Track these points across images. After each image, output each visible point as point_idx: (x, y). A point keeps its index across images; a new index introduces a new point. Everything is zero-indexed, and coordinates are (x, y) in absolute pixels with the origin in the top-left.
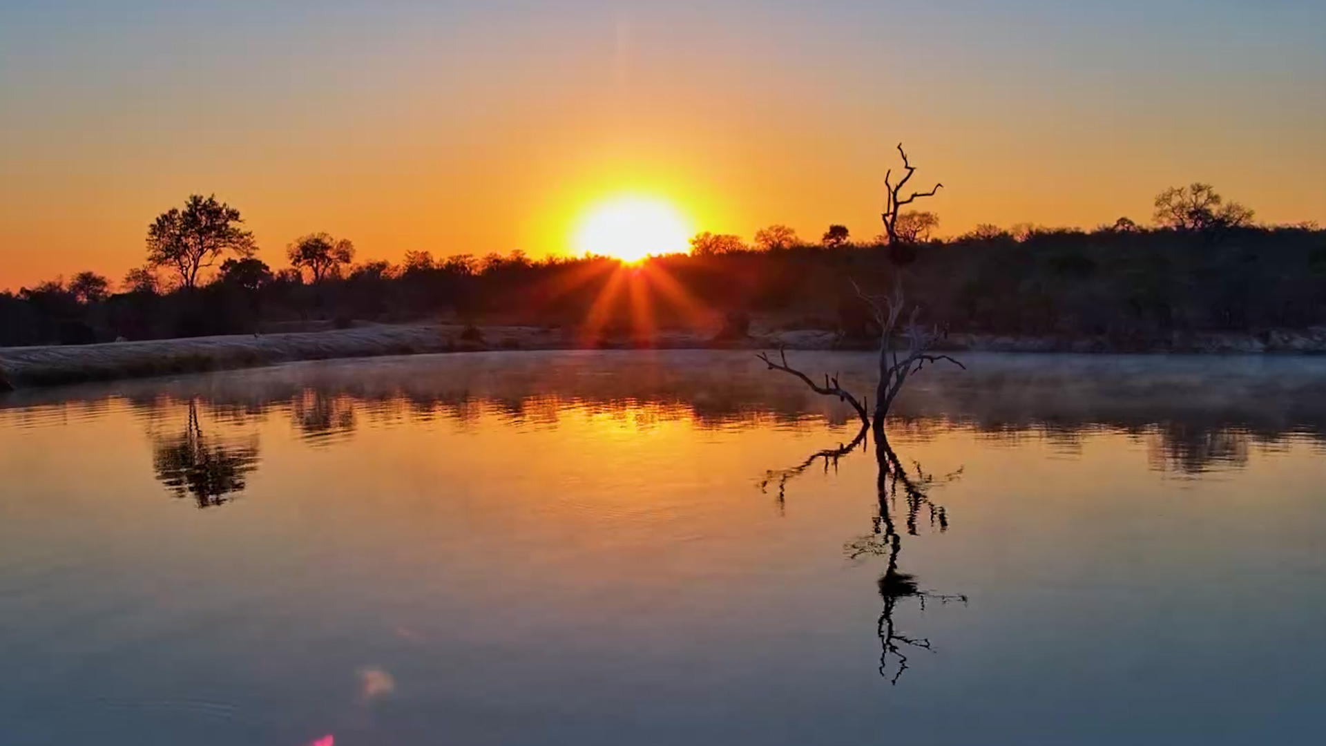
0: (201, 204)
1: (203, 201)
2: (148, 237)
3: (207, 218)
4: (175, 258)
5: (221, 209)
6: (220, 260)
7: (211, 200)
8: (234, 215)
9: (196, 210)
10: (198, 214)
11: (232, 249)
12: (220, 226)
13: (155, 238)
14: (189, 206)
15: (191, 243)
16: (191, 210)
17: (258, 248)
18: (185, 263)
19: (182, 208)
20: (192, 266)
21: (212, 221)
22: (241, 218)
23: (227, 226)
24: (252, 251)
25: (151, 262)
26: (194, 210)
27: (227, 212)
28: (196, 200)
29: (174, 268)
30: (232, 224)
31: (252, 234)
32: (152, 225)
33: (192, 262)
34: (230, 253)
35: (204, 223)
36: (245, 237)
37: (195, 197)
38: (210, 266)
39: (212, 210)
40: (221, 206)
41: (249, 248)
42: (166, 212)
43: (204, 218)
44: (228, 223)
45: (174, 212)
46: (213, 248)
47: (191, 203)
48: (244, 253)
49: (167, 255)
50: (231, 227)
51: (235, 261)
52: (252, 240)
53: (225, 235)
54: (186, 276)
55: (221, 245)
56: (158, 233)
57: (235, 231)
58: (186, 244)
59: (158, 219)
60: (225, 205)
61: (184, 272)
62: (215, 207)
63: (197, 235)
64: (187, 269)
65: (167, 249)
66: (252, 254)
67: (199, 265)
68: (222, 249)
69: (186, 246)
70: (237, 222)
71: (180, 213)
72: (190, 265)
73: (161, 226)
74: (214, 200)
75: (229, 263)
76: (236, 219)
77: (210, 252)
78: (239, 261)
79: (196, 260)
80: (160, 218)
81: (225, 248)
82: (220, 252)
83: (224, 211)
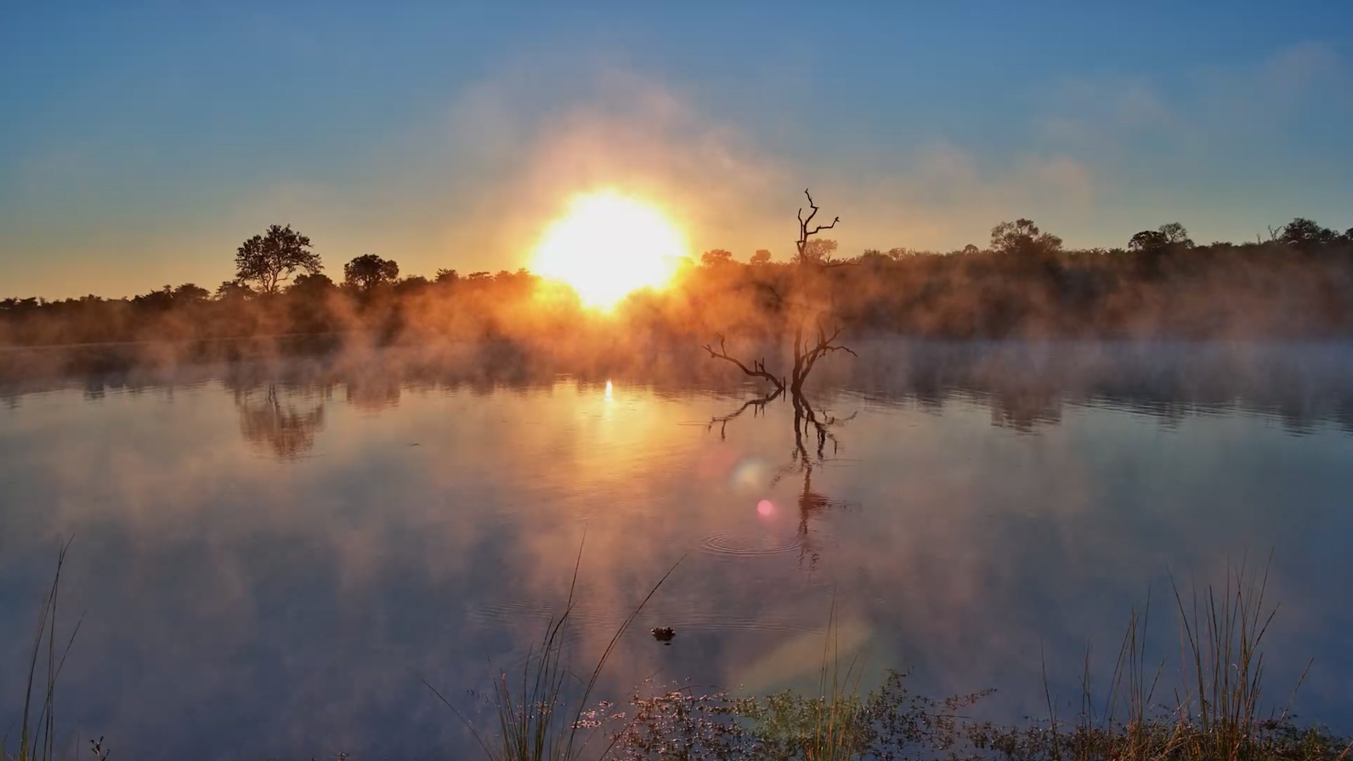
0: (280, 232)
1: (281, 229)
2: (237, 257)
3: (284, 243)
4: (259, 274)
5: (295, 236)
6: (294, 276)
7: (287, 229)
8: (305, 241)
9: (276, 237)
10: (277, 240)
11: (303, 267)
12: (294, 249)
13: (243, 258)
14: (270, 233)
15: (271, 262)
16: (271, 237)
17: (323, 267)
18: (267, 277)
19: (264, 235)
20: (272, 281)
21: (288, 245)
22: (310, 243)
23: (299, 250)
24: (319, 269)
25: (239, 278)
26: (273, 237)
27: (300, 239)
28: (275, 229)
29: (258, 281)
30: (303, 248)
31: (320, 256)
32: (239, 249)
33: (272, 276)
34: (301, 270)
35: (281, 247)
36: (314, 258)
37: (275, 226)
38: (286, 280)
39: (288, 237)
40: (295, 234)
41: (316, 267)
42: (252, 238)
43: (281, 243)
44: (300, 247)
45: (257, 238)
46: (287, 265)
47: (271, 231)
48: (312, 270)
49: (252, 271)
50: (302, 250)
51: (306, 276)
52: (319, 261)
53: (300, 257)
54: (267, 287)
55: (295, 263)
56: (245, 254)
57: (306, 254)
58: (267, 263)
59: (245, 244)
60: (298, 233)
61: (266, 284)
62: (290, 234)
63: (276, 256)
64: (268, 282)
65: (253, 266)
66: (318, 272)
67: (277, 279)
68: (295, 266)
69: (267, 265)
70: (307, 246)
71: (263, 239)
72: (271, 278)
73: (248, 249)
74: (290, 229)
75: (301, 278)
76: (307, 244)
77: (286, 269)
78: (308, 276)
79: (275, 275)
80: (247, 243)
81: (299, 266)
82: (294, 270)
83: (297, 238)
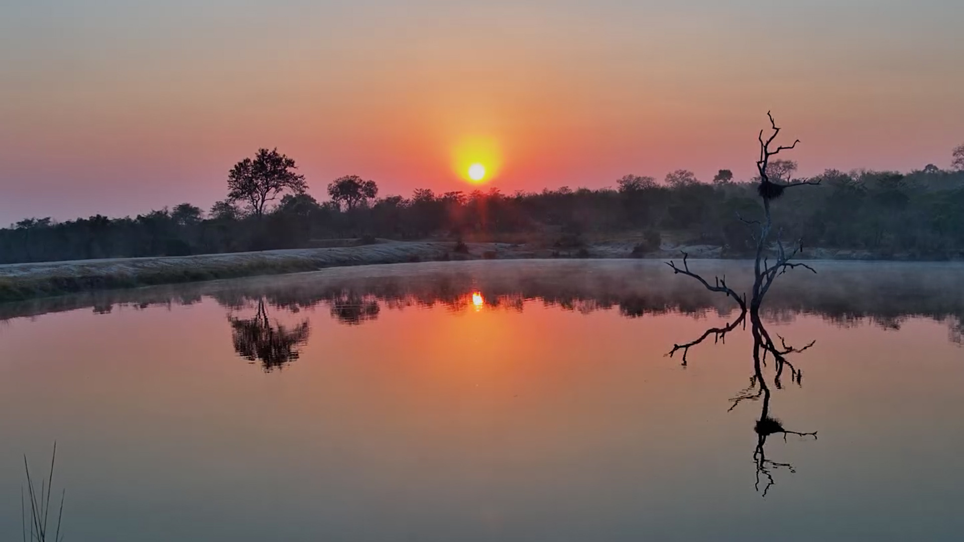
0: (267, 155)
1: (269, 153)
2: (228, 179)
3: (271, 165)
4: (248, 194)
5: (281, 159)
6: (280, 195)
7: (274, 152)
8: (290, 163)
9: (264, 159)
10: (265, 162)
11: (289, 187)
12: (281, 171)
13: (234, 179)
14: (258, 156)
15: (259, 184)
16: (260, 160)
17: (307, 187)
18: (256, 197)
19: (253, 158)
20: (260, 201)
21: (275, 167)
22: (295, 165)
23: (286, 171)
24: (303, 189)
25: (231, 197)
26: (262, 160)
27: (286, 161)
28: (264, 152)
29: (247, 200)
31: (304, 176)
32: (231, 171)
33: (261, 197)
34: (287, 190)
35: (269, 169)
36: (299, 179)
37: (263, 150)
38: (274, 200)
39: (275, 160)
40: (282, 157)
41: (301, 187)
42: (242, 161)
43: (269, 165)
44: (286, 169)
45: (247, 161)
46: (276, 186)
47: (260, 154)
48: (298, 190)
49: (242, 191)
50: (288, 171)
51: (292, 196)
52: (304, 181)
53: (287, 178)
54: (256, 208)
55: (281, 184)
56: (236, 176)
57: (292, 175)
58: (256, 184)
59: (236, 166)
60: (284, 156)
61: (255, 204)
62: (277, 157)
63: (264, 177)
64: (257, 202)
65: (243, 187)
66: (303, 191)
67: (266, 199)
68: (282, 187)
69: (256, 185)
70: (293, 168)
71: (252, 162)
72: (259, 199)
73: (239, 170)
74: (276, 152)
75: (287, 197)
76: (293, 166)
77: (273, 189)
78: (294, 196)
79: (264, 195)
80: (238, 165)
81: (285, 187)
82: (281, 190)
83: (284, 160)
